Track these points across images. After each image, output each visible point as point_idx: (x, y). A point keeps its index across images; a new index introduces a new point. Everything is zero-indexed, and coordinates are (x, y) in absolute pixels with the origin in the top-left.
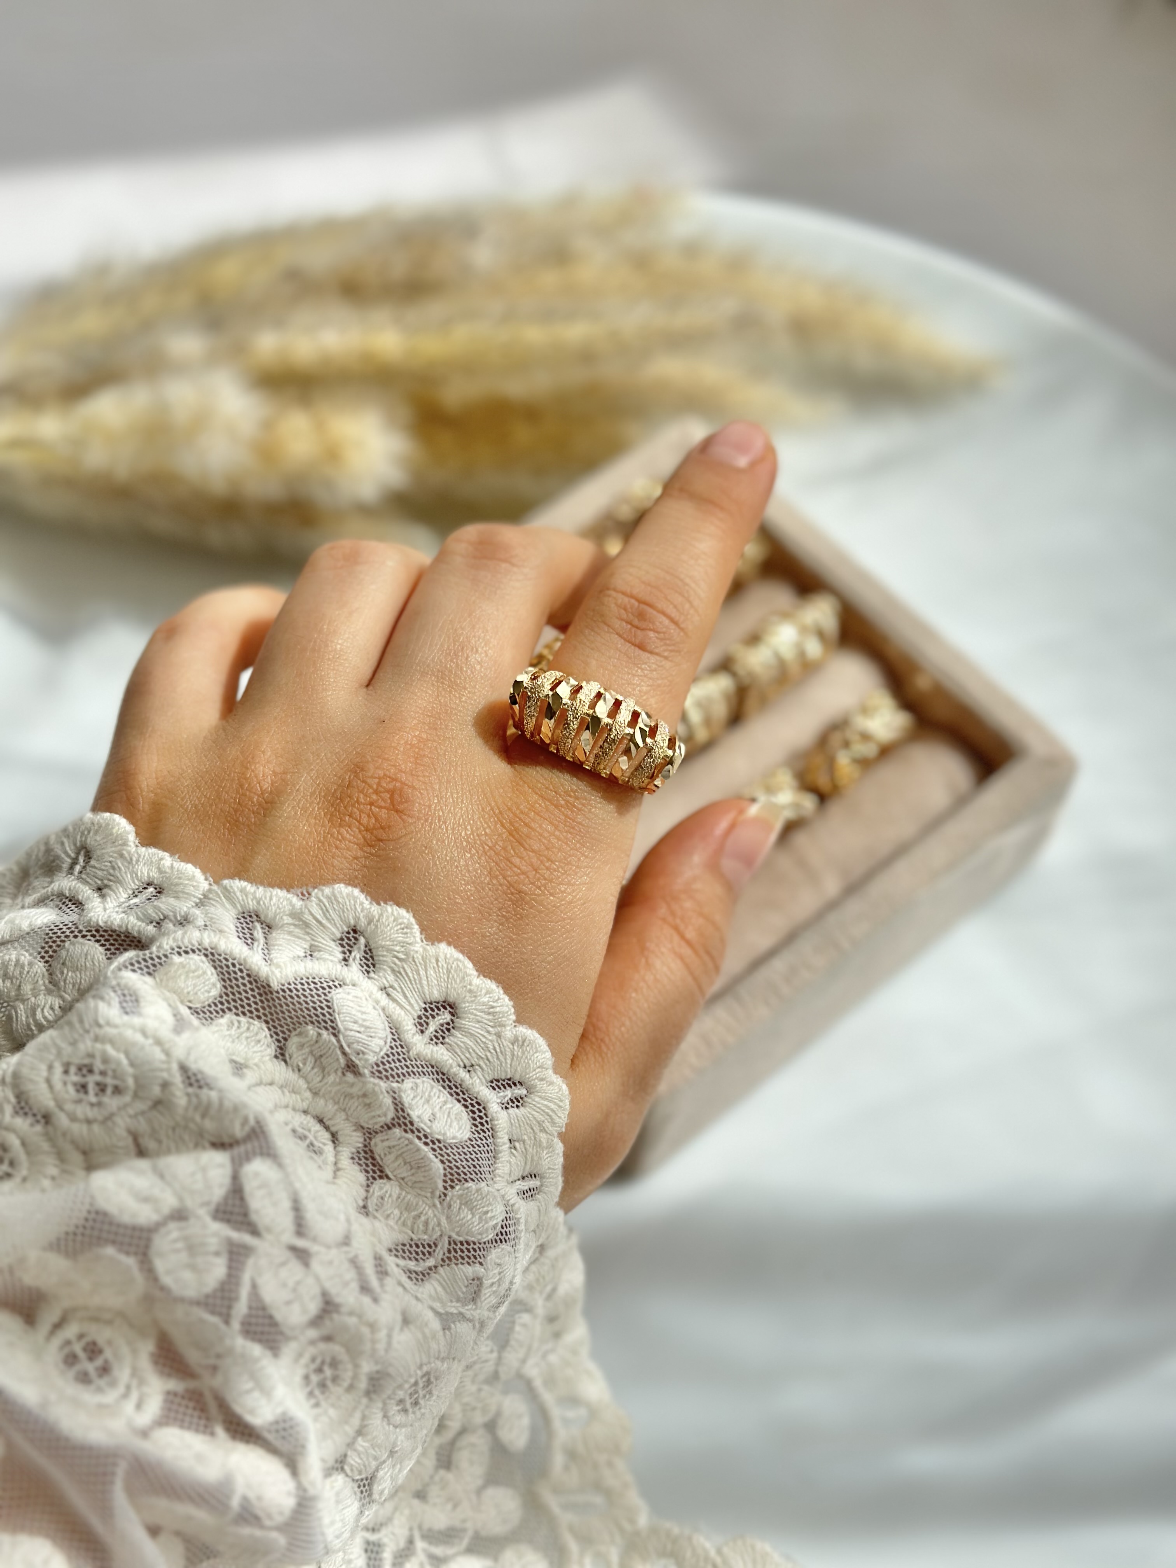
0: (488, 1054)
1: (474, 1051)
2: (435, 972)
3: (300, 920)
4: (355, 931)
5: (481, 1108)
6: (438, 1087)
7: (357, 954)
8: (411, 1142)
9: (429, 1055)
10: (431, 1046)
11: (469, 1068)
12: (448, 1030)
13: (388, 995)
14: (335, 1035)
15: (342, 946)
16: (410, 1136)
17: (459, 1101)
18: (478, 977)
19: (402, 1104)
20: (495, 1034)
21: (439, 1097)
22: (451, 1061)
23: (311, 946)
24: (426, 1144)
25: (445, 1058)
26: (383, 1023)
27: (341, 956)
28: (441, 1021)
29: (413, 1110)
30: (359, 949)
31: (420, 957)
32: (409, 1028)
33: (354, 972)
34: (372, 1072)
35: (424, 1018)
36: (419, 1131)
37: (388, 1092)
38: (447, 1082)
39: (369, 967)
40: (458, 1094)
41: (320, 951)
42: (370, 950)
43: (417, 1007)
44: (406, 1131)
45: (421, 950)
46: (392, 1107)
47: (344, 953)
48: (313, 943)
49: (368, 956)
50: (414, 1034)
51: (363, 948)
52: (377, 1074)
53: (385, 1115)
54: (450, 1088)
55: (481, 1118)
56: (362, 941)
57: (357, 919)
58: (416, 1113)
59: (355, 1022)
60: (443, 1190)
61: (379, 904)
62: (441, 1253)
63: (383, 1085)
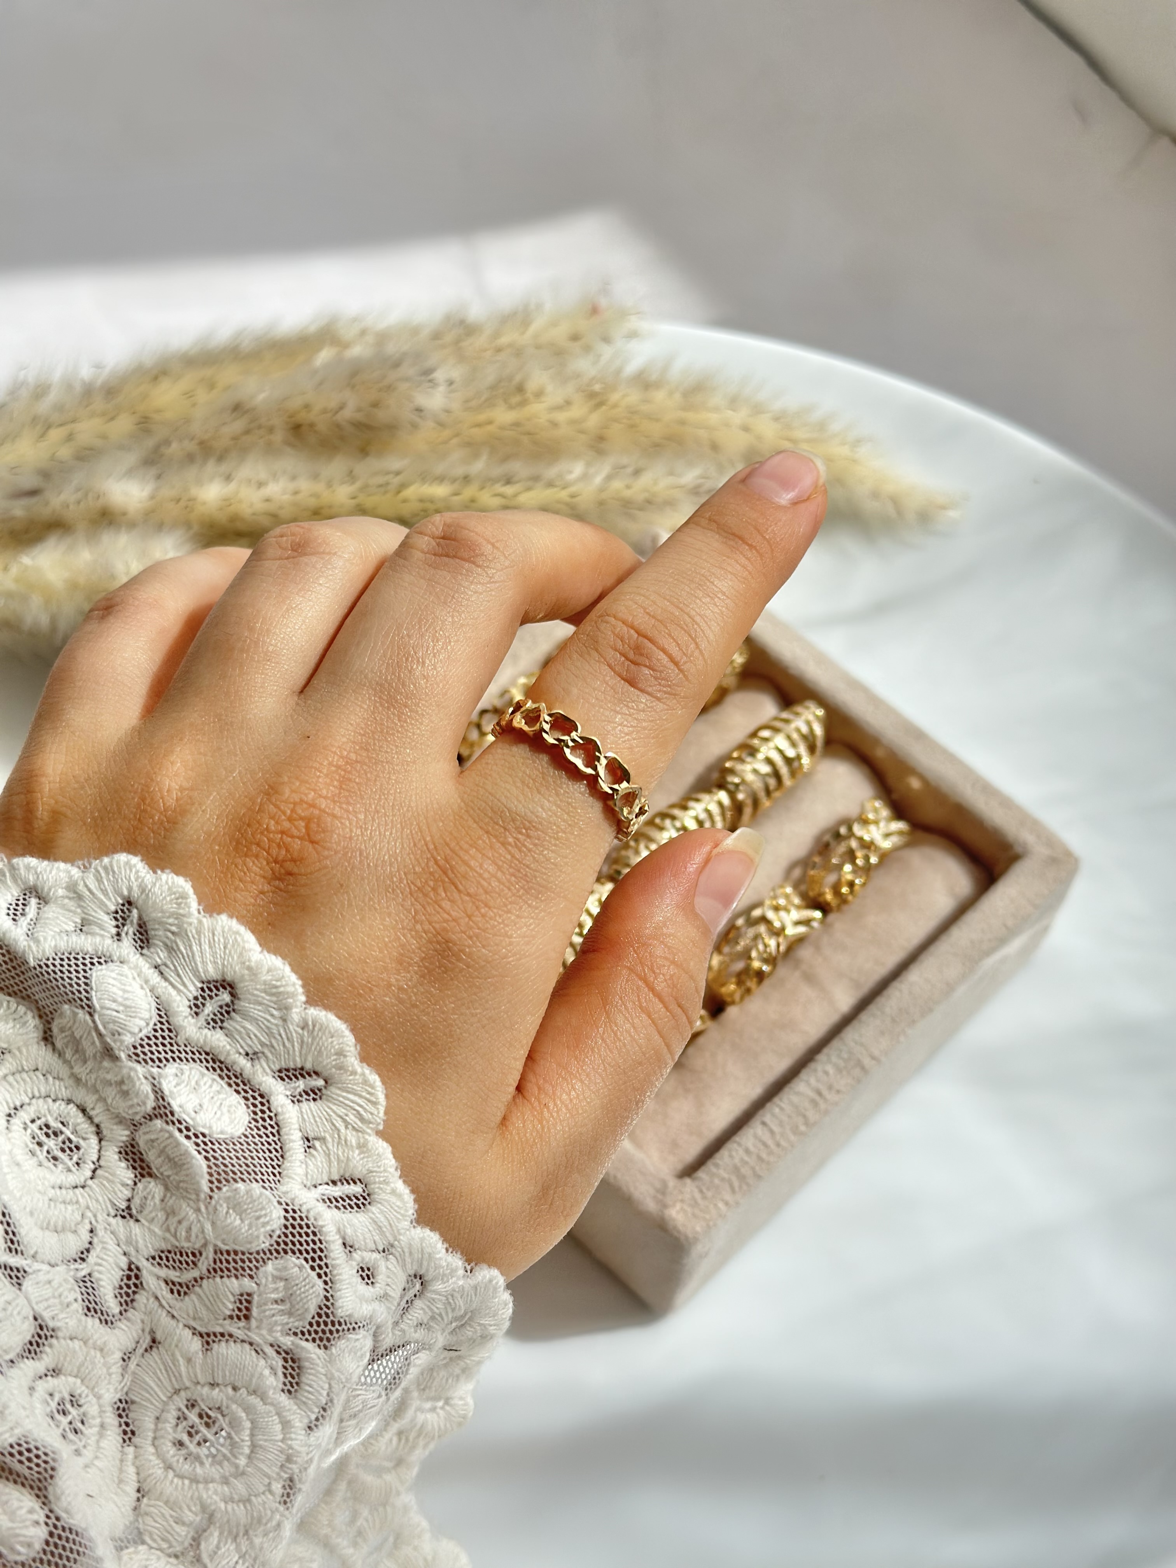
0: (273, 1041)
1: (256, 1036)
2: (210, 947)
3: (75, 892)
4: (130, 903)
5: (264, 1101)
6: (210, 1076)
7: (130, 929)
8: (171, 1136)
9: (202, 1041)
10: (206, 1030)
11: (252, 1056)
12: (228, 1013)
13: (162, 973)
14: (91, 1015)
15: (116, 919)
16: (171, 1128)
17: (238, 1092)
18: (262, 952)
19: (162, 1092)
20: (281, 1018)
21: (211, 1086)
22: (228, 1047)
23: (83, 919)
24: (188, 1137)
25: (221, 1044)
26: (149, 1004)
27: (114, 931)
28: (219, 1003)
29: (174, 1099)
30: (132, 922)
31: (194, 931)
32: (181, 1009)
33: (127, 948)
34: (129, 1056)
35: (200, 999)
36: (180, 1122)
37: (146, 1078)
38: (226, 1071)
39: (143, 943)
40: (238, 1085)
41: (90, 924)
42: (144, 923)
43: (193, 989)
44: (167, 1123)
45: (196, 921)
46: (152, 1096)
47: (117, 927)
48: (84, 916)
49: (142, 930)
50: (186, 1017)
51: (135, 921)
52: (134, 1057)
53: (144, 1103)
54: (229, 1078)
55: (263, 1112)
56: (135, 912)
57: (130, 889)
58: (178, 1103)
59: (114, 1001)
60: (208, 1190)
61: (155, 872)
62: (206, 1264)
63: (140, 1069)
